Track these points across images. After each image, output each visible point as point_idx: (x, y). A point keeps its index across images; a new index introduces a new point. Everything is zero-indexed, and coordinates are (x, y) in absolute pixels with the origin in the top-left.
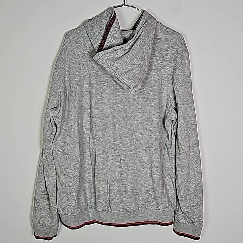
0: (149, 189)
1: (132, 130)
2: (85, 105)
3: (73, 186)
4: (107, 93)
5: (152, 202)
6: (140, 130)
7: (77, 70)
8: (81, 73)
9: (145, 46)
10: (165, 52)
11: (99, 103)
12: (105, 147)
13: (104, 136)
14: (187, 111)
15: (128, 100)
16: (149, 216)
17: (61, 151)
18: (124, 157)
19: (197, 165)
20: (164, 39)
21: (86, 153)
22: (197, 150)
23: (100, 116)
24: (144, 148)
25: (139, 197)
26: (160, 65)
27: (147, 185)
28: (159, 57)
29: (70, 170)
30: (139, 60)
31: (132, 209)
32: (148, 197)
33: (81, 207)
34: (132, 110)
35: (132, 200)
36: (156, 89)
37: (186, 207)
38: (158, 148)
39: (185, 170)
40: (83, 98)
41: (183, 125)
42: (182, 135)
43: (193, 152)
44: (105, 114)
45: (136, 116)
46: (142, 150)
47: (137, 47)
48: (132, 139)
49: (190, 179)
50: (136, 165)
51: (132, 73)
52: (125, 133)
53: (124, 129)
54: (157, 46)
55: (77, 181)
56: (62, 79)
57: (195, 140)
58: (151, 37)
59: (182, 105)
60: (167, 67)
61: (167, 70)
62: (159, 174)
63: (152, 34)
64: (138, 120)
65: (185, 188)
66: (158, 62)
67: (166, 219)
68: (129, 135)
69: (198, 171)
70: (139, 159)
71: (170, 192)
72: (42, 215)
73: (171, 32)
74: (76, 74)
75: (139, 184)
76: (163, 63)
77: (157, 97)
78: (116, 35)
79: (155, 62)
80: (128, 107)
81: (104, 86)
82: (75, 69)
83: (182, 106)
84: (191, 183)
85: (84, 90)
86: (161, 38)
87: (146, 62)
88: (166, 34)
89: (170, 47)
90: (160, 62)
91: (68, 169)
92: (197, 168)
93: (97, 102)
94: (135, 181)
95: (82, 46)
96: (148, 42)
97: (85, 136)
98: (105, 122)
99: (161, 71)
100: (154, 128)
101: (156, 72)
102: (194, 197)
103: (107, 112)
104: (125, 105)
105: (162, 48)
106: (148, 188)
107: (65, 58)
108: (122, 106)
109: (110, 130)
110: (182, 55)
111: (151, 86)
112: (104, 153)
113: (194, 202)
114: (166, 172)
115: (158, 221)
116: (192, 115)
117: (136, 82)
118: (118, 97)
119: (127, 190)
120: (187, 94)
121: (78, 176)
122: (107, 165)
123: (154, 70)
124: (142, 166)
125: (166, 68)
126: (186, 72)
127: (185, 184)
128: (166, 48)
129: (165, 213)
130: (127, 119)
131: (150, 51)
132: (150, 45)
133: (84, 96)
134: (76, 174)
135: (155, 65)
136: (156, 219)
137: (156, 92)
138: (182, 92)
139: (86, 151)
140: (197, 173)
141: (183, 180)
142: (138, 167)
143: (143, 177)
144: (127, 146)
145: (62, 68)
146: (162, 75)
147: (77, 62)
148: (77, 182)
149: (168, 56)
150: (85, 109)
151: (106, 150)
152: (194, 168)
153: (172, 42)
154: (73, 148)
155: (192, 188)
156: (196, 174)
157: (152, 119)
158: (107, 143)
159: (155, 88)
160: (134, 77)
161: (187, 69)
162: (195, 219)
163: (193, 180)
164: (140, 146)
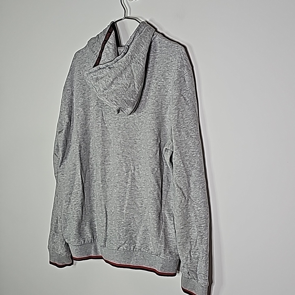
0: (148, 230)
1: (130, 158)
2: (92, 129)
3: (74, 214)
4: (109, 116)
5: (149, 245)
6: (140, 159)
7: (82, 91)
8: (86, 94)
9: (133, 62)
10: (165, 68)
11: (100, 127)
12: (105, 176)
13: (103, 163)
14: (185, 139)
15: (127, 125)
16: (145, 260)
17: (65, 176)
18: (119, 188)
19: (200, 208)
20: (163, 53)
21: (94, 181)
22: (200, 189)
23: (100, 142)
24: (142, 180)
25: (136, 236)
26: (159, 85)
27: (145, 224)
28: (158, 75)
29: (72, 197)
30: (126, 79)
31: (125, 248)
32: (145, 238)
33: (85, 238)
34: (131, 135)
35: (125, 238)
36: (154, 113)
37: (184, 258)
38: (153, 182)
39: (180, 211)
40: (89, 121)
41: (178, 156)
42: (176, 168)
43: (195, 191)
44: (106, 139)
45: (135, 143)
46: (141, 183)
47: (122, 64)
48: (130, 168)
49: (190, 224)
50: (133, 199)
51: (115, 94)
52: (122, 161)
53: (120, 157)
54: (156, 62)
55: (78, 209)
56: (68, 101)
57: (197, 175)
58: (142, 52)
59: (177, 131)
60: (169, 87)
61: (169, 90)
62: (154, 213)
63: (144, 48)
64: (137, 147)
65: (181, 233)
66: (156, 81)
67: (162, 268)
68: (125, 164)
69: (201, 216)
70: (138, 192)
71: (171, 237)
72: (55, 240)
73: (170, 45)
74: (80, 96)
75: (136, 221)
76: (163, 82)
77: (154, 122)
78: (108, 52)
79: (154, 81)
80: (127, 132)
81: (106, 108)
82: (80, 90)
83: (177, 133)
84: (192, 229)
85: (90, 113)
86: (161, 52)
87: (134, 81)
88: (165, 47)
89: (169, 63)
90: (159, 81)
91: (70, 195)
92: (200, 211)
93: (97, 126)
94: (131, 217)
95: (87, 66)
96: (137, 58)
97: (92, 162)
98: (106, 148)
99: (160, 91)
100: (149, 158)
101: (154, 92)
102: (196, 247)
103: (108, 137)
104: (124, 130)
105: (161, 64)
106: (147, 228)
107: (72, 80)
108: (121, 131)
109: (111, 157)
110: (180, 72)
111: (149, 109)
112: (102, 182)
113: (195, 253)
114: (168, 212)
115: (155, 268)
116: (192, 145)
117: (120, 104)
118: (117, 121)
119: (120, 226)
120: (186, 118)
121: (80, 204)
122: (106, 196)
123: (153, 90)
124: (141, 201)
125: (167, 88)
126: (185, 91)
127: (181, 228)
128: (165, 63)
129: (161, 260)
130: (124, 146)
131: (141, 68)
132: (141, 61)
133: (89, 119)
134: (77, 201)
135: (154, 84)
136: (152, 266)
137: (153, 116)
138: (176, 117)
139: (94, 179)
140: (200, 217)
141: (179, 224)
142: (135, 202)
143: (141, 214)
144: (123, 177)
145: (69, 89)
146: (162, 96)
147: (82, 83)
148: (78, 211)
149: (168, 73)
150: (91, 134)
151: (105, 180)
152: (196, 211)
153: (171, 56)
154: (74, 173)
155: (193, 235)
156: (198, 219)
157: (148, 147)
158: (107, 171)
159: (152, 110)
160: (117, 99)
161: (187, 89)
162: (198, 275)
163: (194, 225)
164: (139, 178)
